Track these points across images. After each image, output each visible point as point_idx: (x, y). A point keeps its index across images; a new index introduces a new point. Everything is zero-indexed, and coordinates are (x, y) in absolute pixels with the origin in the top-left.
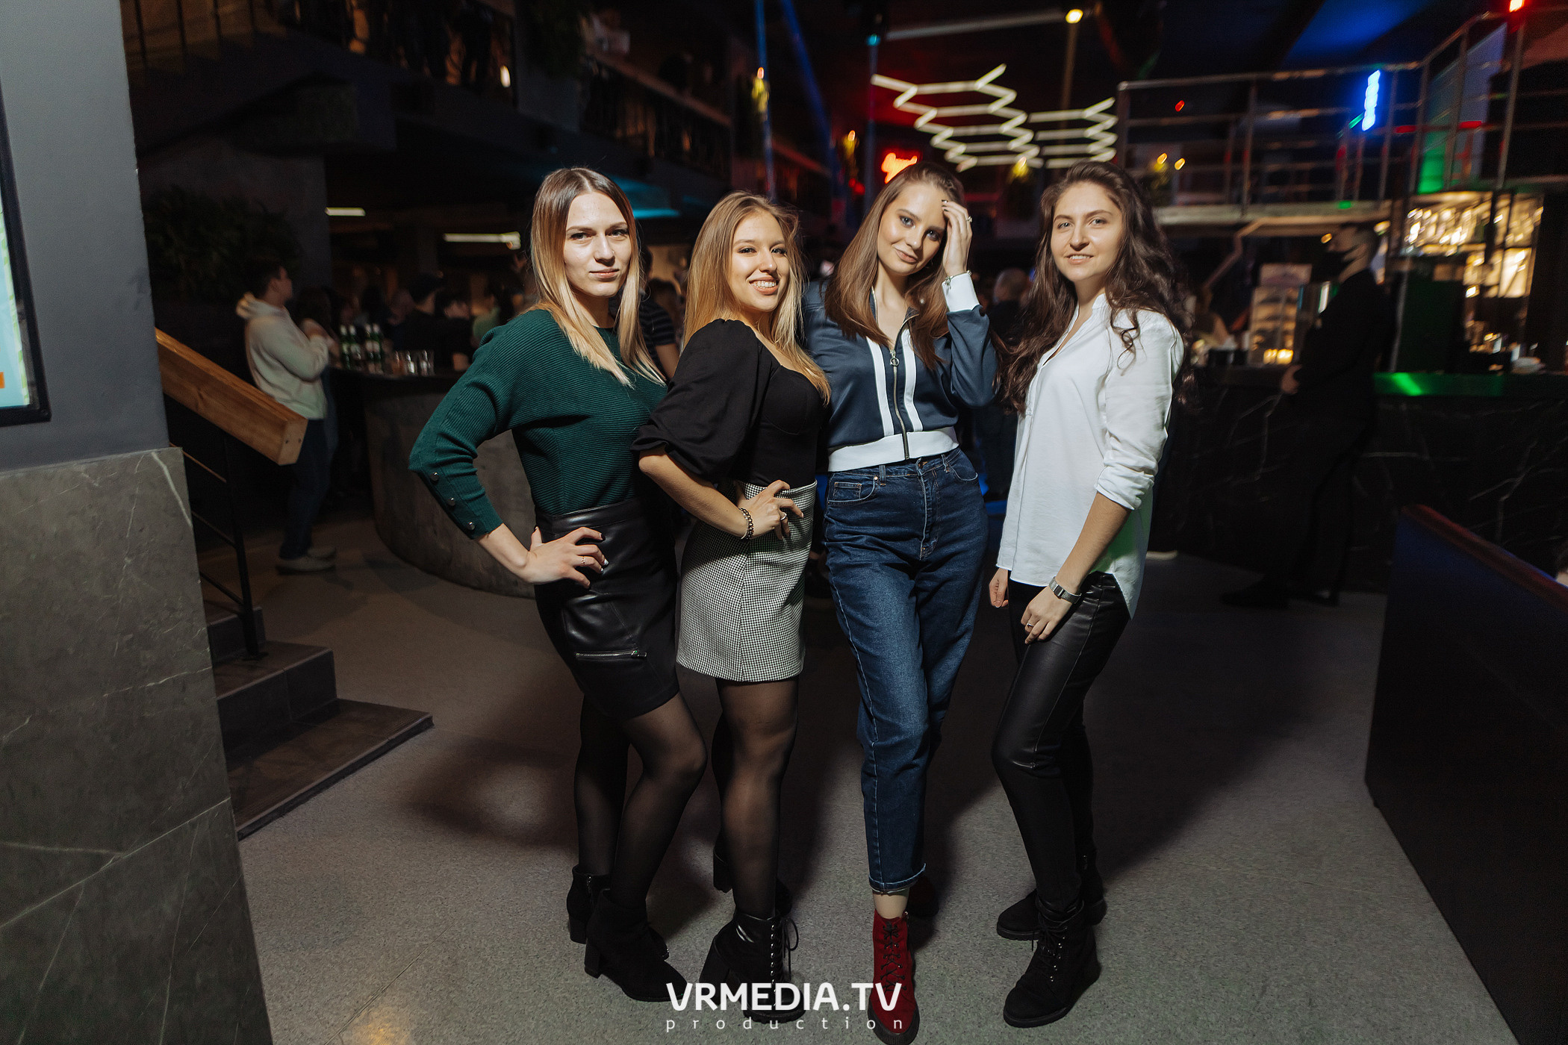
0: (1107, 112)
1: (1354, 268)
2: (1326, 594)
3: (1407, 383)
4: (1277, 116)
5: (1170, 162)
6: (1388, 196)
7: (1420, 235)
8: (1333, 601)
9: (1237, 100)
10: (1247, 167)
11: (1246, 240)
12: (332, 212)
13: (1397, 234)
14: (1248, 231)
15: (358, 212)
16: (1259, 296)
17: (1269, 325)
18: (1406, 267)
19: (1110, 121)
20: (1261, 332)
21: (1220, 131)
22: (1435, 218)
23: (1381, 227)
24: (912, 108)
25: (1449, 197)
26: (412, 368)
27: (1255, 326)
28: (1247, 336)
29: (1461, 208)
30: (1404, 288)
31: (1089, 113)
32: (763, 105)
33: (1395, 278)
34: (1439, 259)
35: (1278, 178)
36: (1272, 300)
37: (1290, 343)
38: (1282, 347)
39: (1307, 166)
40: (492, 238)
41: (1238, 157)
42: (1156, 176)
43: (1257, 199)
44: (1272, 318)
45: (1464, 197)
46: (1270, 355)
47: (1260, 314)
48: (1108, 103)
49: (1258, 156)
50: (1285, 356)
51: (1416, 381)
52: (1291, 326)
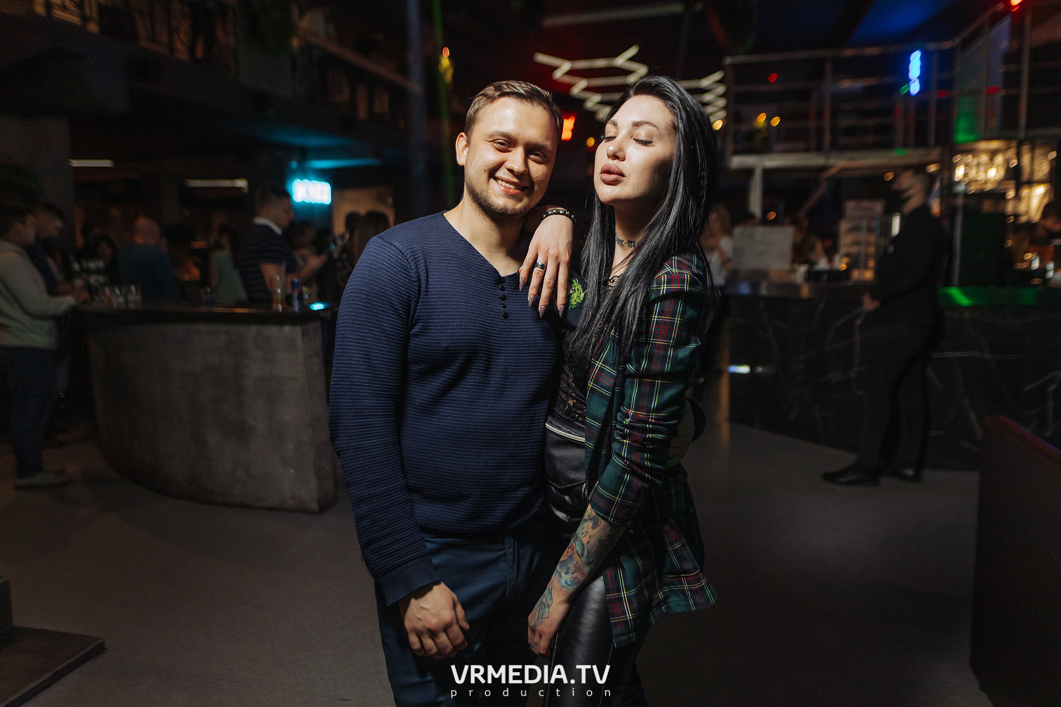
0: (720, 82)
1: (914, 203)
2: (910, 472)
3: (959, 296)
4: (847, 84)
5: (769, 119)
6: (937, 143)
7: (966, 175)
8: (917, 478)
9: (816, 71)
10: (827, 123)
11: (829, 179)
12: (76, 163)
13: (946, 175)
14: (831, 172)
15: (106, 163)
16: (844, 226)
17: (854, 250)
18: (960, 202)
19: (721, 89)
20: (847, 255)
21: (804, 95)
22: (975, 161)
23: (933, 168)
24: (568, 79)
25: (983, 145)
26: (121, 300)
27: (843, 250)
28: (837, 258)
29: (993, 153)
30: (959, 219)
31: (705, 83)
32: (449, 76)
33: (950, 211)
34: (982, 195)
35: (850, 132)
36: (855, 229)
37: (872, 263)
38: (866, 267)
39: (871, 122)
40: (227, 183)
41: (820, 115)
42: (758, 131)
43: (837, 147)
44: (856, 243)
45: (994, 145)
46: (856, 274)
47: (846, 240)
48: (717, 76)
49: (835, 114)
50: (869, 275)
51: (967, 294)
52: (872, 250)
